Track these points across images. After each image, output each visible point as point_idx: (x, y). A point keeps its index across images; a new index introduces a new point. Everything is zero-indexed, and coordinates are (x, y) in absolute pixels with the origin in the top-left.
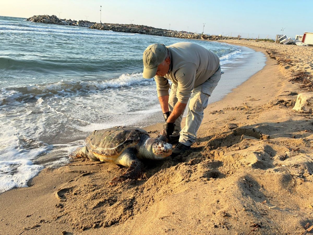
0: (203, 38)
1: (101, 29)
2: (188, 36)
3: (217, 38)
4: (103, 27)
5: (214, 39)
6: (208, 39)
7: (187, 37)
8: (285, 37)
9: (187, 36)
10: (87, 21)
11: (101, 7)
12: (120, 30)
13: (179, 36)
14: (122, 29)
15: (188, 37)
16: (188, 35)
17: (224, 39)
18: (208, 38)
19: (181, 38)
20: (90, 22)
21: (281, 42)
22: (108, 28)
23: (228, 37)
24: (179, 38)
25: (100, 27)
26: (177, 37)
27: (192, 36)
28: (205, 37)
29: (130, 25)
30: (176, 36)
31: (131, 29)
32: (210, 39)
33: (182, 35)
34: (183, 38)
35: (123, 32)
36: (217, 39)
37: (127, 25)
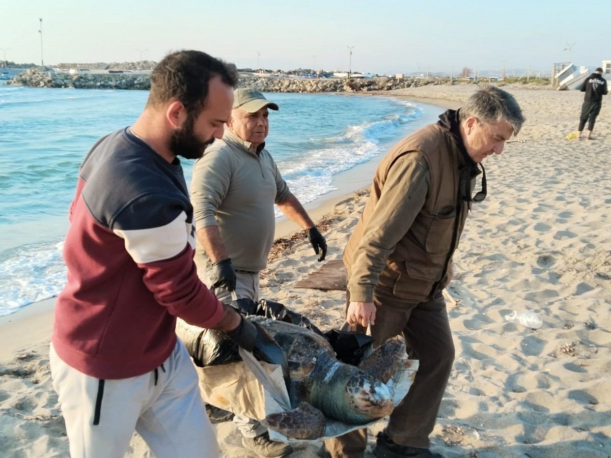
0: (348, 89)
1: (45, 84)
2: (306, 86)
3: (390, 84)
4: (49, 78)
5: (382, 88)
6: (365, 89)
7: (305, 90)
8: (574, 68)
9: (304, 85)
10: (7, 62)
11: (41, 20)
12: (102, 83)
13: (280, 89)
14: (110, 79)
15: (308, 88)
16: (306, 84)
17: (409, 86)
18: (363, 86)
19: (288, 92)
20: (16, 63)
21: (562, 84)
22: (67, 79)
23: (419, 80)
24: (281, 91)
25: (42, 80)
26: (277, 90)
27: (317, 84)
28: (356, 85)
29: (139, 63)
30: (271, 87)
31: (135, 79)
32: (371, 90)
33: (290, 84)
34: (293, 91)
35: (111, 87)
36: (390, 88)
37: (129, 64)
